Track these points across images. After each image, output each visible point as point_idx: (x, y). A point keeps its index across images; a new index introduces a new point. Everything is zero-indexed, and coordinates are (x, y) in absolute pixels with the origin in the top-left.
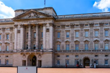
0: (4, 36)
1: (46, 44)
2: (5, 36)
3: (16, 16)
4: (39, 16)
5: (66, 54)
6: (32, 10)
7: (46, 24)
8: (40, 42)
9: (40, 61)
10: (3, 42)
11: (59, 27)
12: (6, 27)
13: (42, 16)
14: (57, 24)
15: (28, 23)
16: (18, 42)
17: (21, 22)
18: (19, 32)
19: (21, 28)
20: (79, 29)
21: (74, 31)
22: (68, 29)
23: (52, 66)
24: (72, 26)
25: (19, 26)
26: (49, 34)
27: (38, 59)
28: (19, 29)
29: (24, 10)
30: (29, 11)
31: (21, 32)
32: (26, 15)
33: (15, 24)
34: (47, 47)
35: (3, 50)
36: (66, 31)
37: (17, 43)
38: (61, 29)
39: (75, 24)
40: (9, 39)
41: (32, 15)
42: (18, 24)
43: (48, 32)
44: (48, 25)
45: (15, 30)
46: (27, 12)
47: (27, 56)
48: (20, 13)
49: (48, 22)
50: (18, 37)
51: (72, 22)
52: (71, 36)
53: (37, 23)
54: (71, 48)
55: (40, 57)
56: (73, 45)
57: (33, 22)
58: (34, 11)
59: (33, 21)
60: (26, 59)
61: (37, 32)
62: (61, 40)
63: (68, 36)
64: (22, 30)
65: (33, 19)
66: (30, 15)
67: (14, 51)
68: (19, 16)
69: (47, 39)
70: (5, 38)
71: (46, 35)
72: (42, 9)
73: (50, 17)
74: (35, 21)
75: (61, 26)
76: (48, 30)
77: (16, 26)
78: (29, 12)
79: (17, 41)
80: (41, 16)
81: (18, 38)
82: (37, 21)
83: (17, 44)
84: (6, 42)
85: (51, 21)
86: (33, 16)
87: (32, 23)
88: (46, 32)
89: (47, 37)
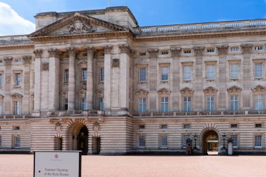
0: (8, 78)
1: (111, 98)
2: (12, 78)
3: (39, 29)
4: (94, 29)
5: (161, 121)
6: (78, 14)
7: (111, 48)
8: (98, 91)
9: (98, 140)
10: (8, 92)
11: (145, 54)
12: (14, 56)
13: (102, 28)
14: (138, 47)
15: (68, 46)
16: (43, 92)
17: (50, 44)
18: (45, 67)
19: (50, 58)
20: (191, 60)
21: (181, 65)
22: (165, 61)
23: (125, 151)
24: (176, 53)
25: (46, 54)
26: (119, 73)
27: (92, 133)
28: (45, 60)
29: (57, 15)
30: (69, 16)
31: (50, 68)
32: (62, 27)
33: (36, 49)
34: (115, 104)
35: (8, 113)
36: (159, 64)
37: (41, 94)
38: (148, 60)
39: (183, 47)
40: (22, 84)
41: (78, 25)
42: (43, 48)
43: (115, 67)
44: (116, 50)
45: (37, 63)
46: (64, 19)
47: (65, 126)
48: (49, 20)
49: (116, 43)
50: (43, 80)
51: (176, 43)
52: (171, 77)
53: (91, 46)
54: (171, 106)
55: (96, 128)
56: (177, 100)
57: (79, 44)
58: (83, 16)
59: (79, 41)
60: (63, 134)
61: (90, 67)
62: (149, 86)
63: (164, 77)
64: (53, 62)
65: (81, 37)
66: (72, 26)
67: (33, 115)
68: (45, 28)
69: (113, 85)
70: (13, 83)
71: (111, 74)
72: (103, 12)
73: (121, 30)
74: (85, 40)
75: (147, 54)
76: (116, 63)
77: (39, 53)
78: (70, 18)
79: (41, 89)
80: (100, 29)
81: (43, 84)
82: (90, 41)
83: (41, 98)
84: (14, 91)
85: (124, 41)
86: (79, 29)
87: (77, 46)
88: (112, 67)
89: (113, 81)
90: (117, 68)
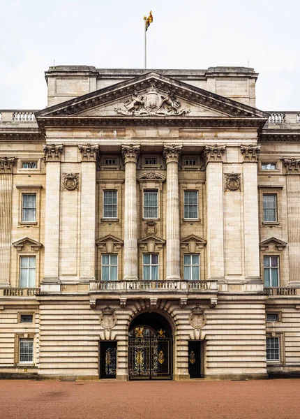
3: (56, 101)
4: (184, 108)
6: (156, 77)
7: (223, 151)
13: (203, 108)
16: (65, 238)
17: (84, 134)
19: (83, 165)
23: (264, 371)
25: (73, 154)
26: (241, 203)
28: (70, 169)
29: (97, 74)
30: (137, 78)
31: (83, 186)
32: (113, 99)
33: (49, 142)
34: (234, 268)
37: (60, 242)
42: (67, 142)
43: (233, 190)
44: (233, 155)
47: (125, 315)
49: (234, 140)
50: (65, 211)
53: (180, 143)
57: (149, 137)
59: (151, 132)
64: (88, 172)
69: (228, 228)
71: (224, 205)
72: (206, 75)
73: (249, 115)
74: (164, 132)
76: (233, 183)
77: (57, 153)
79: (60, 231)
80: (196, 111)
81: (64, 219)
82: (176, 134)
85: (249, 138)
86: (153, 107)
87: (145, 143)
88: (225, 191)
89: (228, 219)
90: (237, 193)
